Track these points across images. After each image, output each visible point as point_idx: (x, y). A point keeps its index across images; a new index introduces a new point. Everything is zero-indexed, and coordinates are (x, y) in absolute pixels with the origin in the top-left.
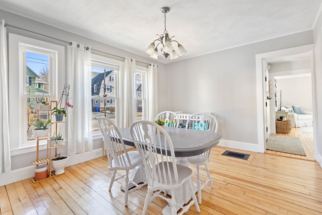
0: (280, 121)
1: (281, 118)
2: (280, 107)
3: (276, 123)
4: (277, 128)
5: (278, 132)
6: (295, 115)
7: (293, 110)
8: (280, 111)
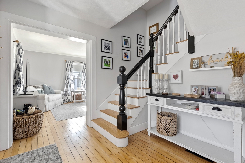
0: (22, 115)
1: (26, 107)
2: (25, 86)
3: (14, 121)
4: (17, 131)
5: (18, 137)
6: (46, 96)
7: (42, 89)
8: (25, 94)
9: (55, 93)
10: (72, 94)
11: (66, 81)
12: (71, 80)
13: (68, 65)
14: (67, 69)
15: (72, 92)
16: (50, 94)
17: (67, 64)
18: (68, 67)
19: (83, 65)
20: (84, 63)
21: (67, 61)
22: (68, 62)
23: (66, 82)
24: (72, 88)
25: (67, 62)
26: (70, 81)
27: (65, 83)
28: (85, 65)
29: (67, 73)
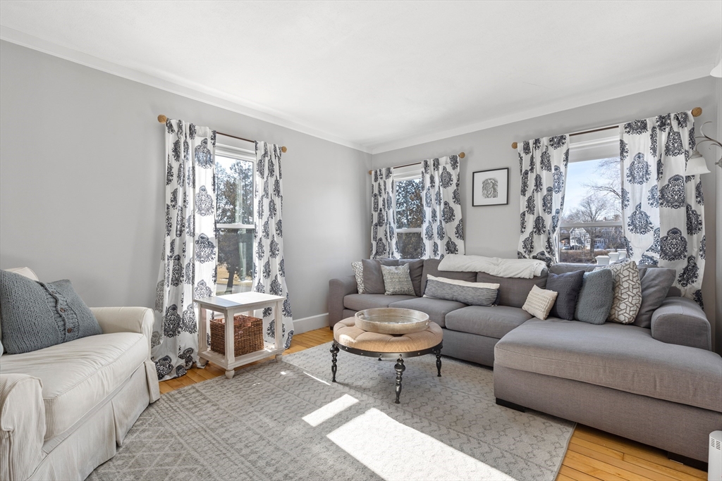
9: (100, 329)
10: (202, 317)
11: (172, 243)
12: (197, 238)
13: (177, 144)
14: (175, 171)
15: (203, 306)
16: (64, 341)
17: (170, 139)
18: (177, 156)
19: (259, 157)
20: (261, 144)
21: (174, 123)
22: (180, 127)
23: (172, 250)
24: (202, 283)
25: (175, 128)
26: (192, 244)
27: (168, 253)
28: (267, 159)
29: (175, 193)
